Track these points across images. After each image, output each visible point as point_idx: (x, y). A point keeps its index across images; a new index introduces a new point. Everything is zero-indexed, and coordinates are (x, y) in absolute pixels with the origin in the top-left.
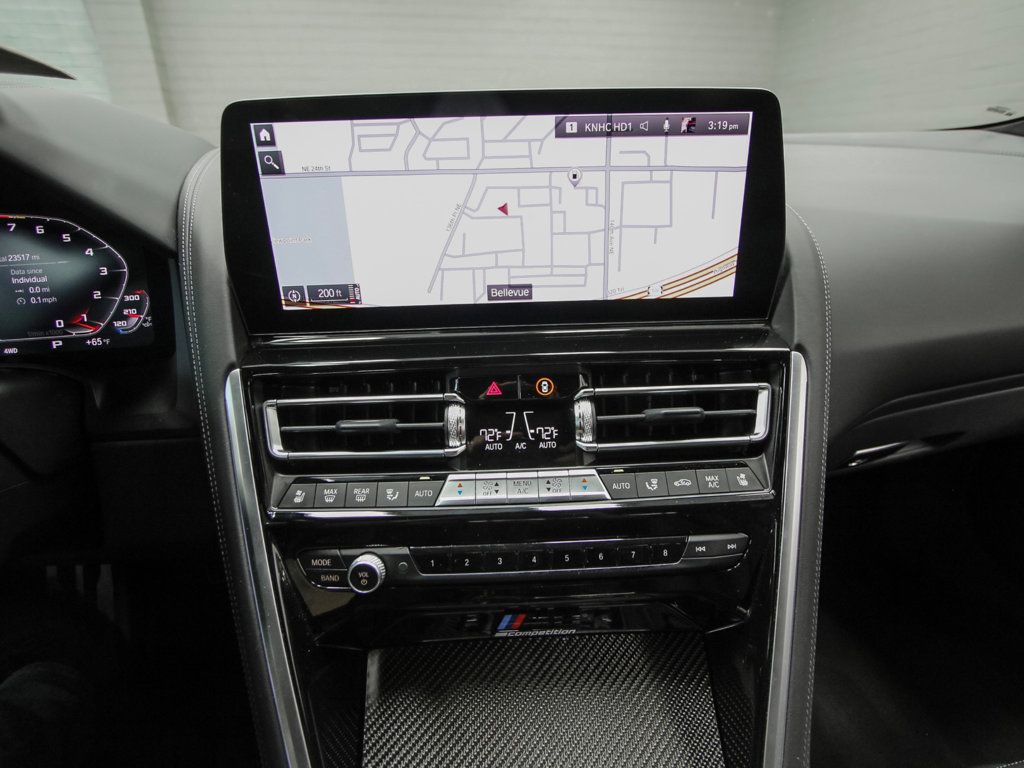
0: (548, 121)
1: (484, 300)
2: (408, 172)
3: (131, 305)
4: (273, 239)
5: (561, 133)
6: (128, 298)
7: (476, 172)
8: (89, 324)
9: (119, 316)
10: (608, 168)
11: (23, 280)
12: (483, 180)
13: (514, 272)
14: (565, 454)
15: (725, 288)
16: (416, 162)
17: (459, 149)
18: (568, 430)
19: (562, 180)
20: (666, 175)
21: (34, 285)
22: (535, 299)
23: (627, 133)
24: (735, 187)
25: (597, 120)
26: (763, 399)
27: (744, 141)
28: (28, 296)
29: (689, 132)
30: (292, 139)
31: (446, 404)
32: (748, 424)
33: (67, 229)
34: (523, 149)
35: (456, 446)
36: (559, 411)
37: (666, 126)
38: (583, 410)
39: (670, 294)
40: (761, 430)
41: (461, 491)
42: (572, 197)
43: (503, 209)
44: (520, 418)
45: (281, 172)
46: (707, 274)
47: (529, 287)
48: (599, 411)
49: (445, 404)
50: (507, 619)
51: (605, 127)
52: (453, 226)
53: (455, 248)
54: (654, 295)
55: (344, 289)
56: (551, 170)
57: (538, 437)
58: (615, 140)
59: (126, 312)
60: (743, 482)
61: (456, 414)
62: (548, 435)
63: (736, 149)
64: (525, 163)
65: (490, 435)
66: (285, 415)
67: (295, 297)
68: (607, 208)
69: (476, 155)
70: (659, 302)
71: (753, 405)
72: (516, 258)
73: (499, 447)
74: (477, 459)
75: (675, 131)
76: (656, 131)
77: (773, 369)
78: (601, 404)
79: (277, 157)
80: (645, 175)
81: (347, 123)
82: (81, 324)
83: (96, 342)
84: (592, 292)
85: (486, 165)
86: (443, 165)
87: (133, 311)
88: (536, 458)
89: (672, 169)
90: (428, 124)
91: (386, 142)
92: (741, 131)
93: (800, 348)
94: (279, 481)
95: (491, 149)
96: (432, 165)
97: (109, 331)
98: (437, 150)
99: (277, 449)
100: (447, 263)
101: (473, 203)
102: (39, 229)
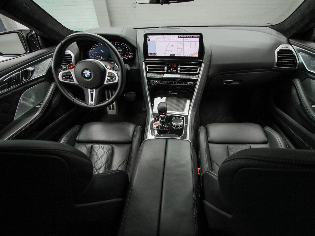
0: (177, 36)
1: (170, 56)
3: (131, 54)
4: (148, 48)
5: (178, 37)
7: (169, 41)
8: (126, 56)
9: (129, 56)
10: (183, 41)
14: (177, 73)
15: (197, 55)
16: (163, 40)
18: (177, 71)
19: (178, 42)
20: (190, 42)
21: (120, 51)
22: (176, 56)
24: (198, 44)
25: (182, 36)
27: (199, 38)
29: (192, 37)
30: (151, 38)
31: (165, 67)
32: (196, 71)
34: (174, 39)
35: (165, 71)
36: (176, 68)
38: (179, 69)
39: (191, 56)
40: (198, 72)
41: (166, 76)
42: (180, 44)
43: (172, 45)
44: (172, 70)
45: (149, 41)
46: (195, 54)
47: (175, 54)
48: (180, 69)
50: (170, 91)
52: (167, 47)
53: (167, 49)
54: (189, 56)
55: (155, 54)
57: (174, 71)
58: (184, 38)
60: (195, 77)
61: (166, 68)
63: (198, 40)
64: (175, 41)
65: (169, 70)
66: (149, 67)
67: (150, 54)
68: (183, 46)
69: (169, 39)
70: (189, 57)
71: (198, 69)
72: (173, 51)
73: (170, 72)
74: (167, 73)
75: (191, 37)
76: (189, 37)
77: (200, 65)
78: (181, 68)
79: (149, 39)
80: (187, 42)
81: (156, 36)
82: (125, 56)
83: (127, 59)
84: (182, 55)
85: (171, 40)
88: (173, 73)
91: (160, 38)
92: (198, 37)
93: (203, 63)
94: (148, 74)
95: (171, 39)
96: (165, 40)
97: (128, 57)
98: (166, 39)
99: (148, 70)
100: (166, 51)
101: (169, 45)
102: (121, 45)
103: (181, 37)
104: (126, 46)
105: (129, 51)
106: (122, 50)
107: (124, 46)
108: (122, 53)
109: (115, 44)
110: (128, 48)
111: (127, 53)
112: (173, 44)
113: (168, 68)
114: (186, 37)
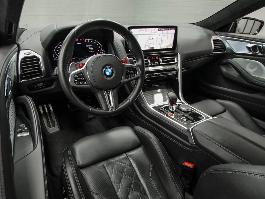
1: (149, 49)
2: (144, 34)
3: (102, 52)
5: (159, 30)
6: (102, 51)
7: (150, 34)
10: (162, 34)
11: (90, 49)
12: (151, 35)
13: (153, 46)
14: (159, 65)
16: (145, 33)
17: (149, 32)
18: (159, 62)
21: (91, 49)
22: (154, 49)
23: (164, 30)
26: (176, 59)
28: (91, 51)
29: (170, 30)
30: (134, 31)
32: (174, 61)
33: (95, 41)
34: (155, 32)
35: (149, 64)
36: (158, 60)
37: (168, 29)
40: (176, 62)
41: (150, 69)
42: (159, 37)
44: (155, 62)
46: (170, 45)
47: (153, 47)
48: (162, 60)
49: (148, 60)
50: (153, 84)
51: (162, 29)
52: (147, 41)
53: (147, 43)
54: (165, 48)
56: (157, 34)
58: (163, 31)
59: (102, 53)
60: (175, 67)
61: (149, 61)
62: (157, 63)
63: (173, 32)
64: (155, 33)
65: (152, 63)
68: (162, 38)
72: (153, 44)
73: (153, 64)
74: (151, 66)
75: (168, 30)
76: (167, 30)
77: (176, 55)
80: (165, 35)
81: (139, 29)
84: (160, 48)
85: (152, 33)
86: (148, 34)
87: (103, 53)
88: (156, 65)
89: (168, 34)
90: (147, 29)
91: (143, 31)
92: (174, 30)
93: (179, 53)
96: (146, 34)
98: (147, 32)
100: (146, 45)
101: (150, 38)
102: (92, 41)
103: (160, 30)
104: (97, 43)
105: (101, 48)
106: (93, 47)
107: (95, 43)
108: (93, 51)
109: (85, 41)
110: (99, 45)
111: (99, 50)
112: (153, 37)
113: (152, 61)
114: (165, 30)
